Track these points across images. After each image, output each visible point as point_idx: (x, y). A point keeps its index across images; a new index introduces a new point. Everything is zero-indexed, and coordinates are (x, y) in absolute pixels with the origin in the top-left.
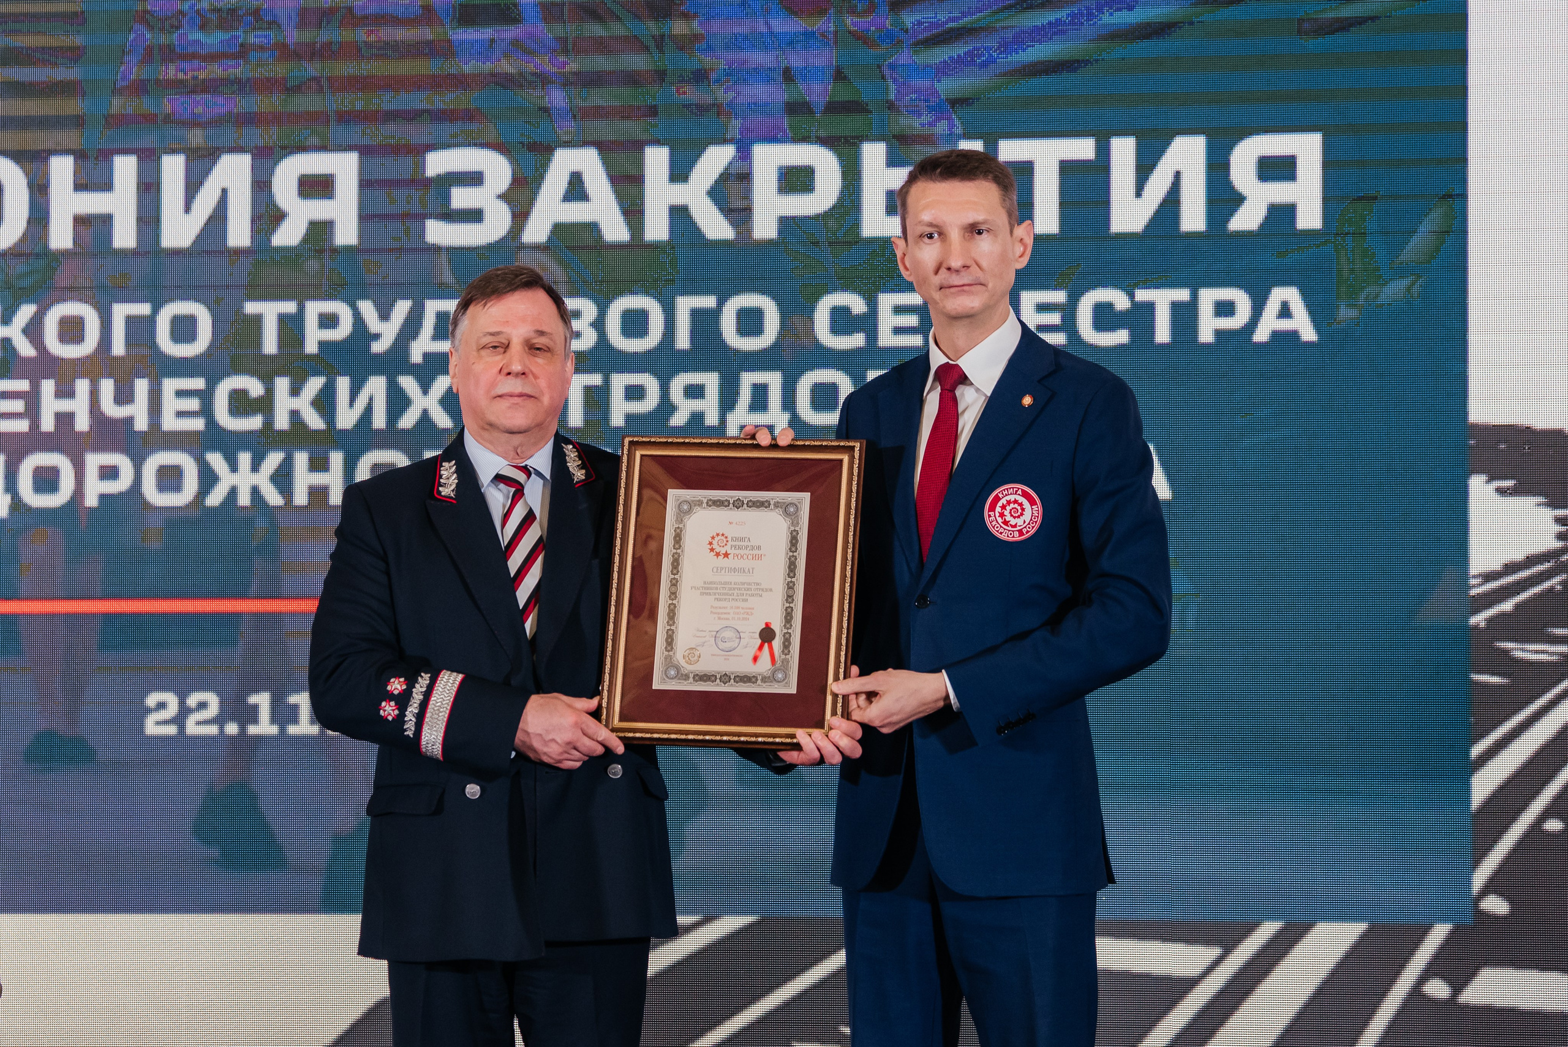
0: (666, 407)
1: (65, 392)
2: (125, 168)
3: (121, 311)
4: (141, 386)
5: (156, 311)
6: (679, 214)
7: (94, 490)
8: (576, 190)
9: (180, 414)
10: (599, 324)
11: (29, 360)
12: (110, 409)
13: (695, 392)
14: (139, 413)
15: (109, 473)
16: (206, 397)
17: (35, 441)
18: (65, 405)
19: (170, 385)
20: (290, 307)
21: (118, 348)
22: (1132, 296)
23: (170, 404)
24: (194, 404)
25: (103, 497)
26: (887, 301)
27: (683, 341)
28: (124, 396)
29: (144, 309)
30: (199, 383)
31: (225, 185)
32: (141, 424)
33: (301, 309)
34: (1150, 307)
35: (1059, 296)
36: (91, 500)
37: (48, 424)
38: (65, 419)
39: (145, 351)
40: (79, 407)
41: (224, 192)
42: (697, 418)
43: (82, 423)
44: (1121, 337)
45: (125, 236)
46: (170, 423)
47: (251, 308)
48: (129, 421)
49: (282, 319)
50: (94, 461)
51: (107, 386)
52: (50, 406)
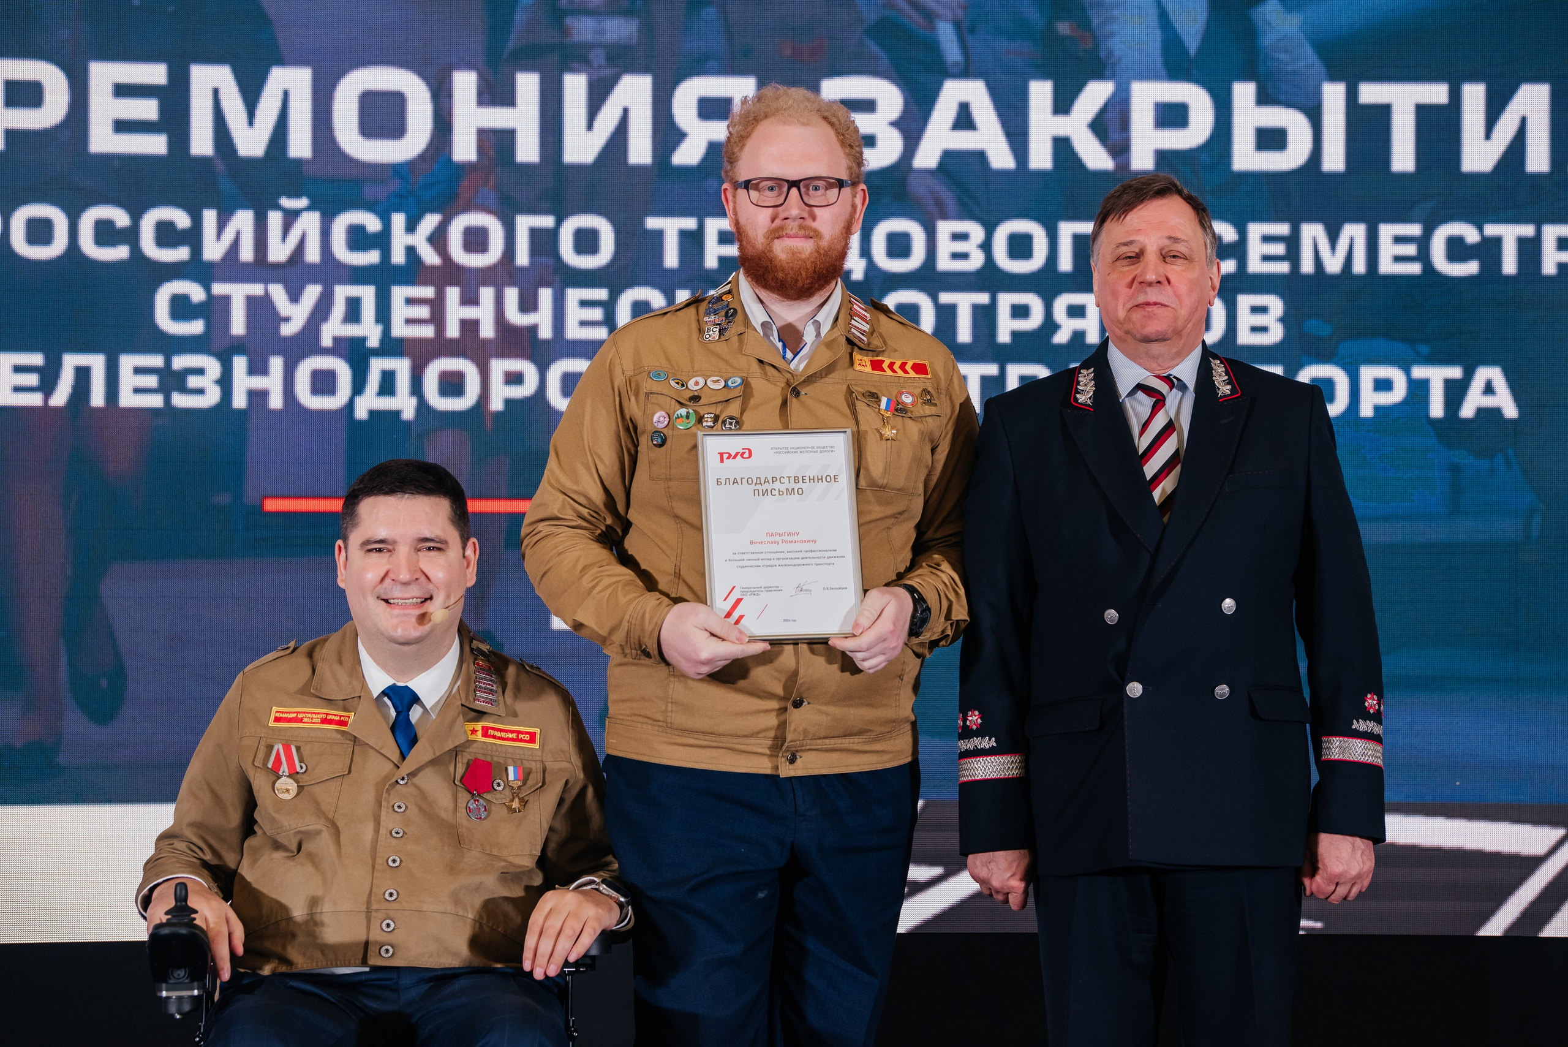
0: (1050, 325)
1: (470, 299)
2: (528, 84)
3: (525, 223)
4: (545, 295)
5: (559, 222)
6: (1062, 146)
7: (499, 396)
8: (964, 120)
9: (583, 323)
10: (986, 247)
11: (433, 268)
12: (515, 316)
13: (1077, 311)
14: (542, 320)
15: (514, 379)
16: (609, 308)
17: (441, 347)
18: (470, 313)
19: (574, 295)
20: (690, 223)
21: (522, 258)
22: (1481, 230)
23: (574, 314)
24: (597, 314)
25: (508, 402)
26: (1256, 230)
27: (1065, 264)
28: (528, 304)
29: (546, 221)
30: (602, 294)
31: (626, 104)
32: (546, 332)
33: (701, 226)
34: (1497, 241)
35: (1414, 230)
36: (496, 404)
37: (453, 331)
38: (470, 327)
39: (549, 261)
40: (484, 314)
41: (626, 111)
42: (1079, 336)
43: (487, 331)
44: (1472, 268)
45: (528, 151)
46: (573, 332)
47: (652, 223)
48: (534, 329)
49: (684, 234)
50: (499, 367)
51: (512, 295)
52: (455, 312)
